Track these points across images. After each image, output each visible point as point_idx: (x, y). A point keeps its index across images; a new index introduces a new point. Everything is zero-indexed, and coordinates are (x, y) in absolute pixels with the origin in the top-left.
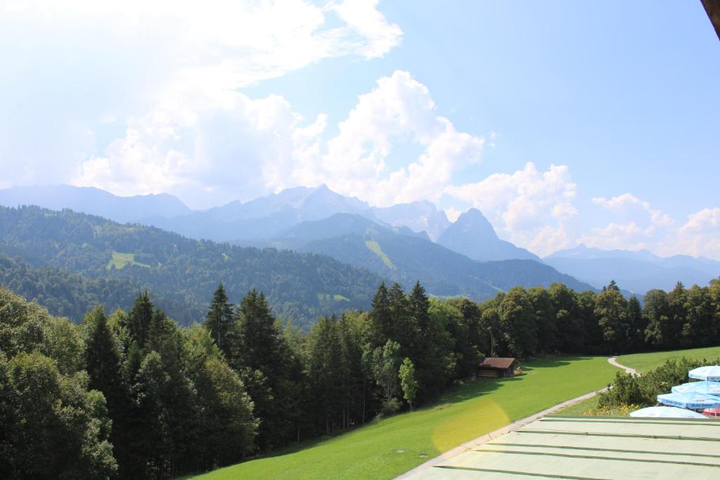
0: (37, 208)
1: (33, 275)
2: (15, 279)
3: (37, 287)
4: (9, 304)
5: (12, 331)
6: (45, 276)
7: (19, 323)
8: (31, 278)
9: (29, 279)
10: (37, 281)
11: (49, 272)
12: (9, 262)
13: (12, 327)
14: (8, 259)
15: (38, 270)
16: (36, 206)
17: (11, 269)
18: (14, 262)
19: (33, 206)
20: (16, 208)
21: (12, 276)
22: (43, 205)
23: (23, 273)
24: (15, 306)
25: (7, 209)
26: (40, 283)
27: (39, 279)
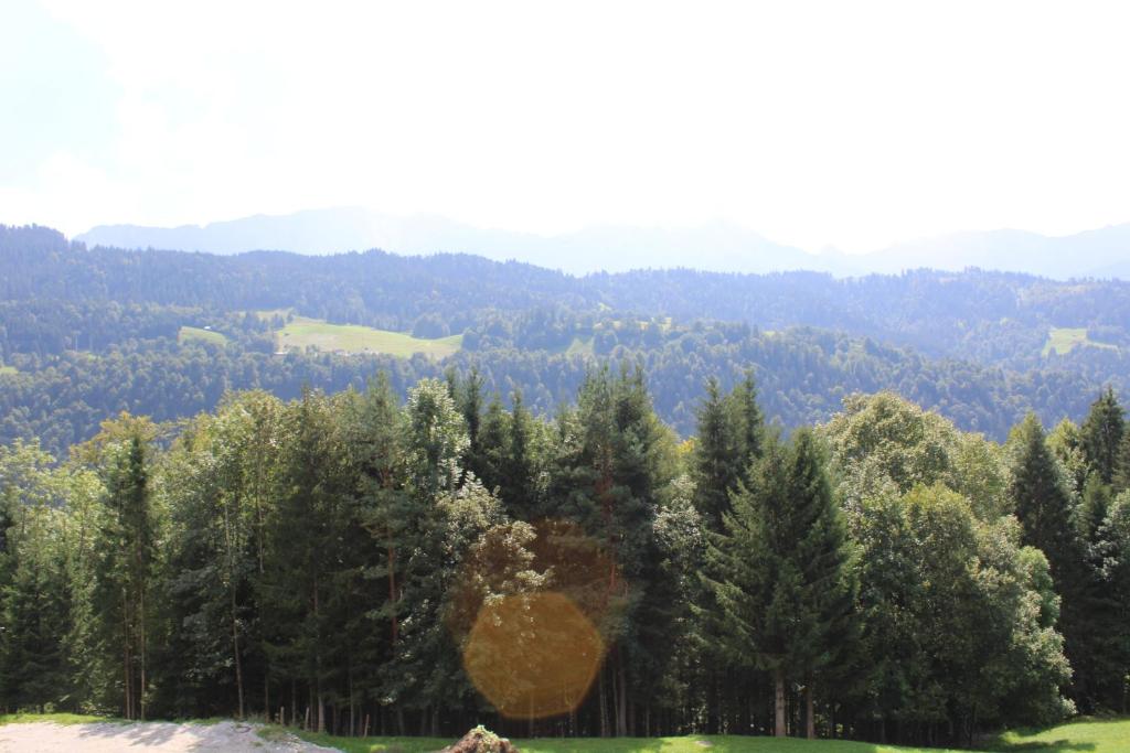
0: (929, 271)
1: (931, 372)
2: (905, 380)
3: (938, 388)
4: (898, 414)
5: (905, 453)
6: (948, 373)
7: (913, 443)
8: (929, 375)
9: (925, 378)
10: (936, 379)
11: (953, 366)
12: (896, 352)
13: (905, 447)
14: (895, 349)
15: (936, 364)
16: (927, 269)
17: (900, 364)
18: (903, 354)
19: (921, 269)
20: (899, 275)
21: (903, 373)
22: (936, 266)
23: (917, 369)
24: (907, 417)
25: (887, 278)
26: (941, 383)
27: (940, 376)
